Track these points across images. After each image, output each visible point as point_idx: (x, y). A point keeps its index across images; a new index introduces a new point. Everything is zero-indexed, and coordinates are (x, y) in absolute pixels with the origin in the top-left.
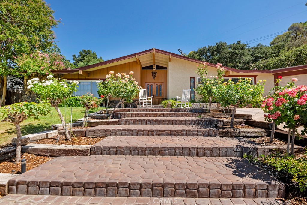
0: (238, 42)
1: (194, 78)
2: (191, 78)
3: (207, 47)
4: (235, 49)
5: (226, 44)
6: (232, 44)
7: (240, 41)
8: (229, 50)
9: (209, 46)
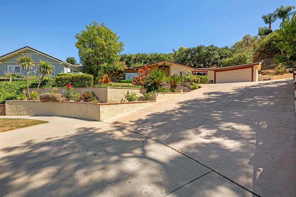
0: (211, 45)
1: (182, 72)
2: (180, 72)
3: (192, 48)
4: (209, 50)
5: (204, 46)
6: (208, 46)
7: (213, 45)
8: (206, 51)
9: (193, 48)
